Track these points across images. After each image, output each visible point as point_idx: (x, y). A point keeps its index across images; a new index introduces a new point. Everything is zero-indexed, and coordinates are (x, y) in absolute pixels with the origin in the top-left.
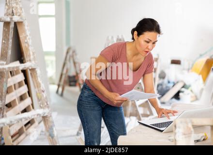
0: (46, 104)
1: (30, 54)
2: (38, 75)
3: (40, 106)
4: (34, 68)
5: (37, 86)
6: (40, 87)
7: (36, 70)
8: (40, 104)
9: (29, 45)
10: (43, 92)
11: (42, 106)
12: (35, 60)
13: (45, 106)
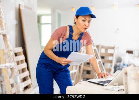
0: (13, 60)
1: (3, 25)
2: (8, 39)
3: (9, 61)
4: (5, 34)
5: (8, 47)
6: (9, 48)
7: (7, 36)
8: (9, 60)
9: (2, 19)
10: (11, 51)
11: (10, 61)
12: (6, 29)
13: (12, 61)
